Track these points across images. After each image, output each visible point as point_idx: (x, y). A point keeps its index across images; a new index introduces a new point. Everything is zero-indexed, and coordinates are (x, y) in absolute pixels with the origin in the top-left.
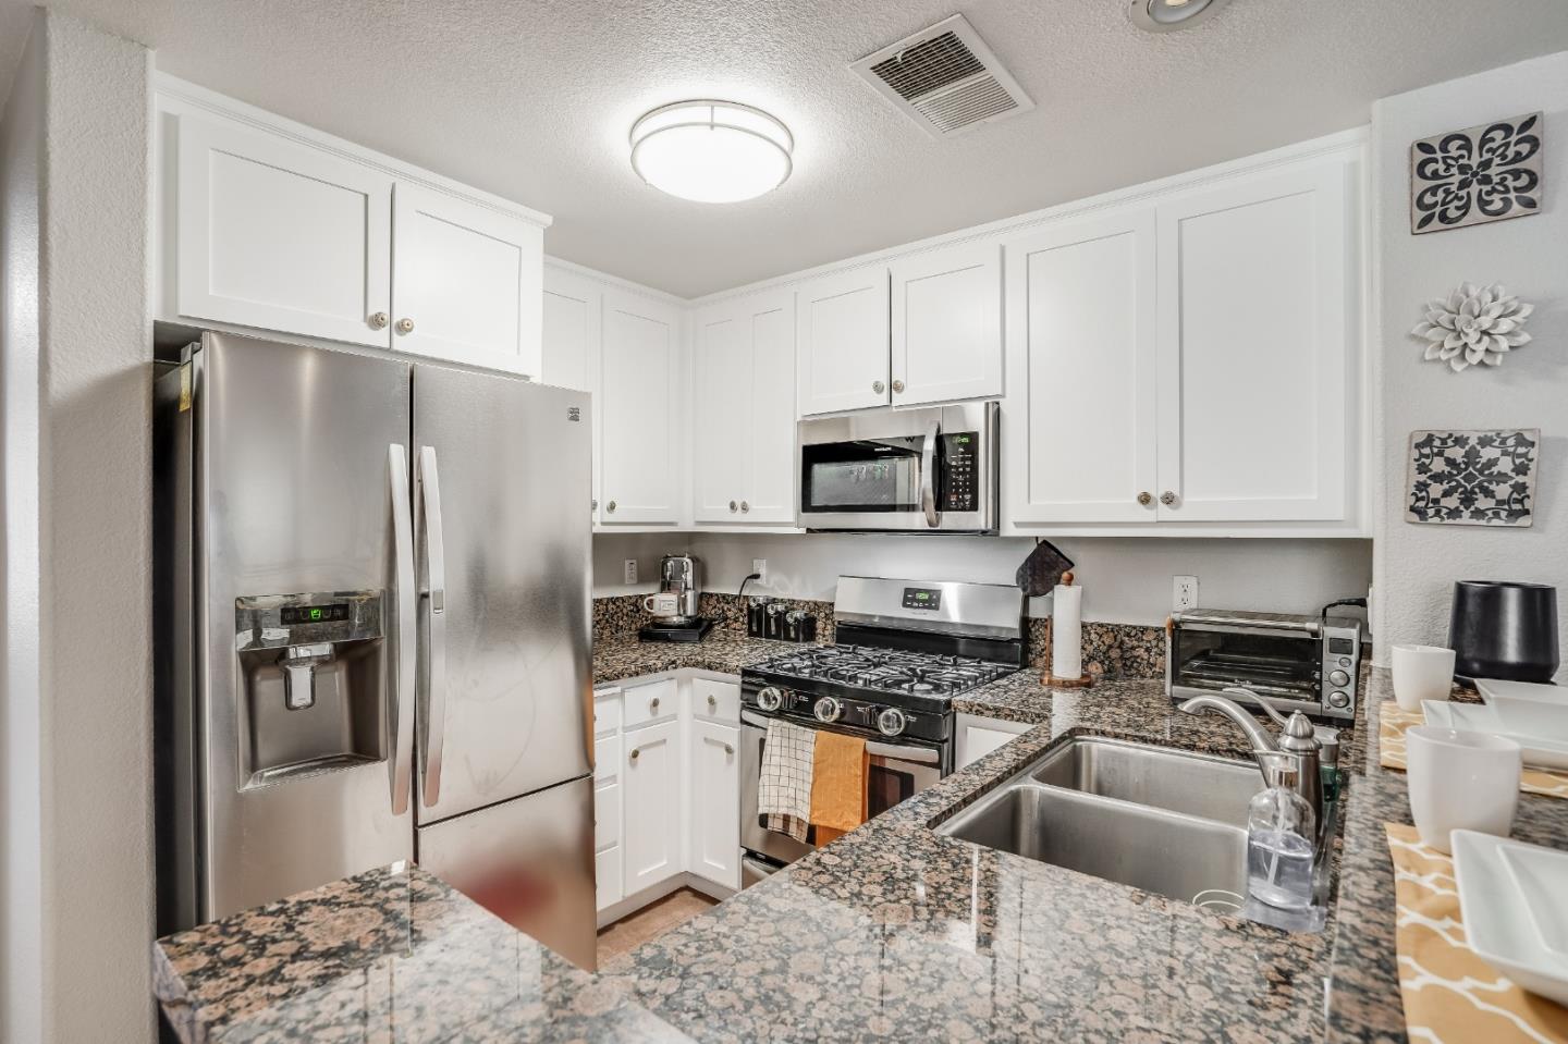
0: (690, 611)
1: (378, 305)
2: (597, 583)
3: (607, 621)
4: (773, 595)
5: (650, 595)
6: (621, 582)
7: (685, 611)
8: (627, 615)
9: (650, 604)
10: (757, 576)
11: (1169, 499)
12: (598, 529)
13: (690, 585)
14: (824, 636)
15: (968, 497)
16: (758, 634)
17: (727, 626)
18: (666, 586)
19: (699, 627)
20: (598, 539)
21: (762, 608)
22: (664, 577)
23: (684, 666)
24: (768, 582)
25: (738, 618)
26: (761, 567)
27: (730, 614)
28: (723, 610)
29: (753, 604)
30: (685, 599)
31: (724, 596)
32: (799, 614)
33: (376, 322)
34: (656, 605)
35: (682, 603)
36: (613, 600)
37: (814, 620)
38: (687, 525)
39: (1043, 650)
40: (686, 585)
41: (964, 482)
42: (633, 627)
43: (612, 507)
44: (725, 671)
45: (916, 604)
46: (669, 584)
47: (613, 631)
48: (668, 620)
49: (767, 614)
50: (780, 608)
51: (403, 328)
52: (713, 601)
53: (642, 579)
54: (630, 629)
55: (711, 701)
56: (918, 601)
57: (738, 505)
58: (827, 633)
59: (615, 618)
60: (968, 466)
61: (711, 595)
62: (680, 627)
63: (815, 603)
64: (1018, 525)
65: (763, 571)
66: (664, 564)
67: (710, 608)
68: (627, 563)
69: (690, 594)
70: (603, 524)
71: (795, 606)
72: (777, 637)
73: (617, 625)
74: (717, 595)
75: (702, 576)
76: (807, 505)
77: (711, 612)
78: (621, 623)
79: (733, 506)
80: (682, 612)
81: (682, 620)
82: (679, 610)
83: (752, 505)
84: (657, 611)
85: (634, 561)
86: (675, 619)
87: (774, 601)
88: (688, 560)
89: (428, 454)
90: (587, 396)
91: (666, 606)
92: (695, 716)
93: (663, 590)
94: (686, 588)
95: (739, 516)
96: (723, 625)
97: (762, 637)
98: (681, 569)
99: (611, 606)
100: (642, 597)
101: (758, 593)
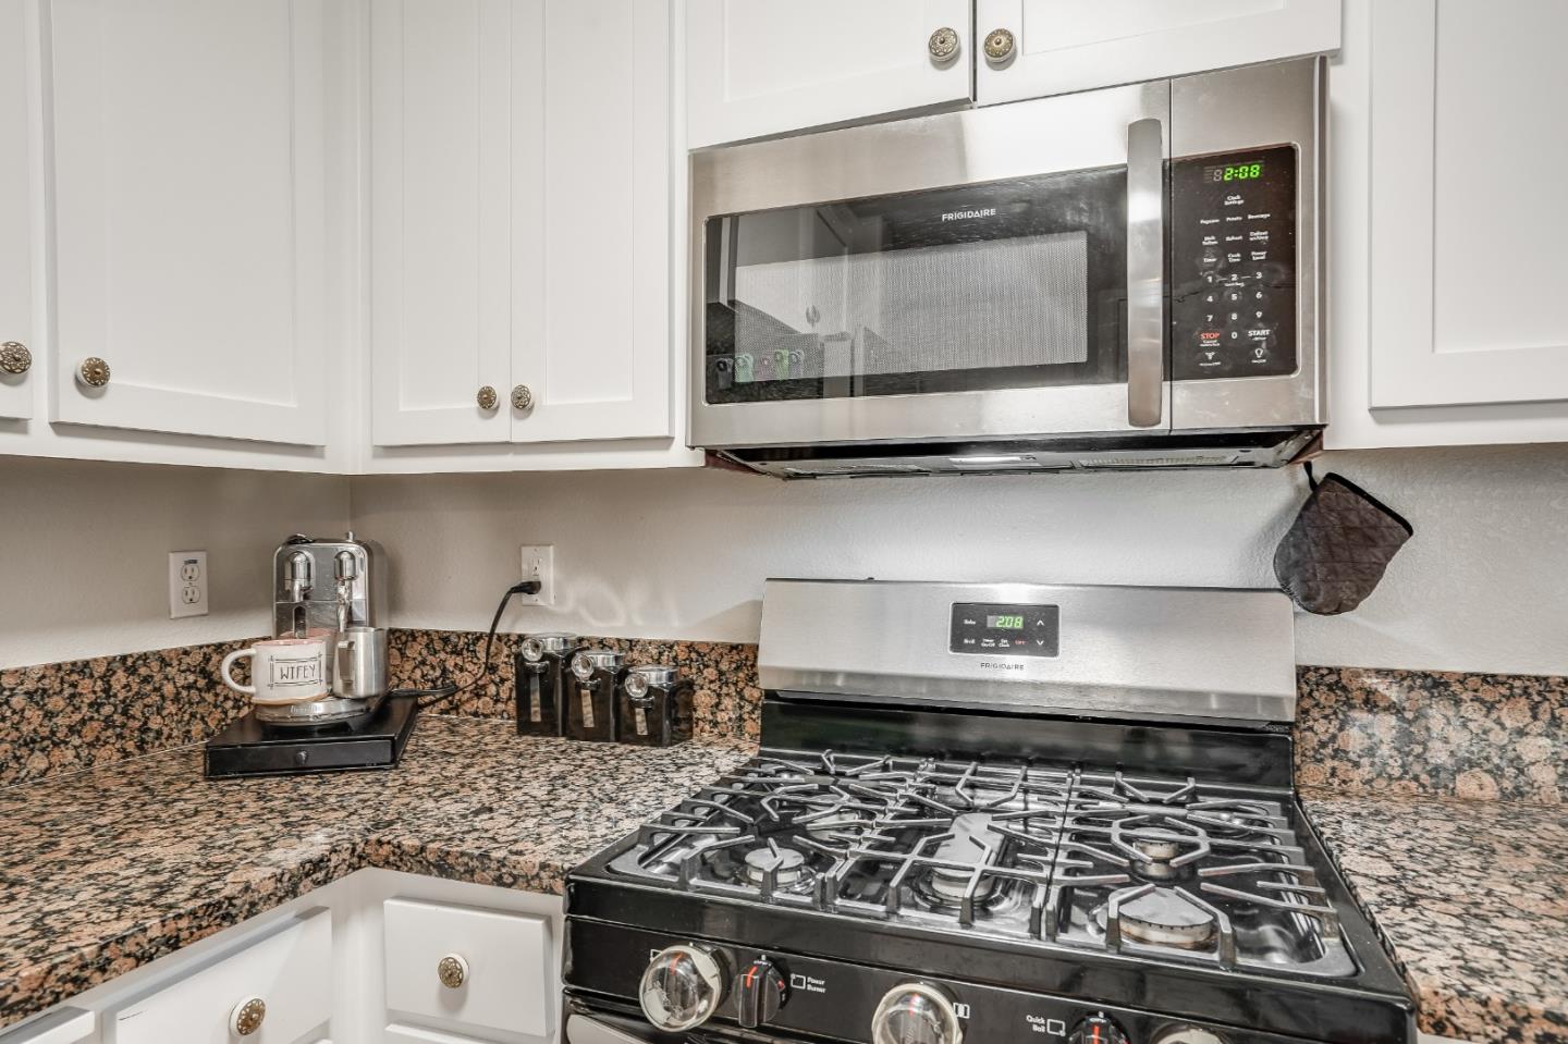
0: (365, 680)
3: (108, 722)
4: (577, 631)
5: (245, 644)
6: (158, 612)
7: (348, 685)
8: (177, 699)
9: (243, 668)
10: (531, 588)
12: (39, 442)
13: (361, 613)
14: (715, 724)
15: (1260, 333)
16: (548, 728)
17: (456, 708)
18: (292, 618)
21: (554, 663)
22: (288, 594)
23: (353, 868)
24: (560, 599)
25: (484, 687)
26: (545, 566)
27: (464, 680)
28: (444, 671)
29: (532, 656)
30: (348, 655)
31: (445, 639)
32: (656, 676)
34: (260, 673)
35: (341, 662)
36: (129, 664)
37: (690, 686)
38: (350, 458)
39: (1323, 745)
40: (350, 613)
41: (1248, 291)
42: (197, 728)
43: (94, 377)
44: (499, 881)
45: (989, 642)
46: (300, 612)
47: (130, 746)
48: (301, 711)
49: (568, 676)
50: (603, 660)
52: (416, 650)
53: (222, 603)
54: (187, 735)
55: (452, 976)
56: (998, 634)
57: (504, 397)
58: (722, 716)
59: (136, 710)
60: (1258, 246)
61: (412, 635)
62: (338, 729)
63: (691, 647)
64: (1381, 414)
65: (548, 574)
66: (286, 561)
67: (408, 666)
68: (178, 561)
69: (363, 642)
70: (60, 428)
71: (635, 655)
72: (597, 735)
73: (144, 729)
74: (427, 633)
75: (388, 588)
77: (410, 679)
78: (155, 723)
79: (487, 400)
80: (339, 686)
81: (342, 708)
82: (330, 682)
83: (542, 396)
84: (266, 689)
85: (201, 557)
86: (319, 709)
87: (581, 644)
88: (353, 548)
91: (292, 673)
92: (395, 1017)
93: (281, 629)
94: (351, 621)
95: (503, 426)
96: (443, 704)
97: (556, 735)
98: (334, 573)
99: (120, 678)
100: (221, 649)
101: (541, 629)
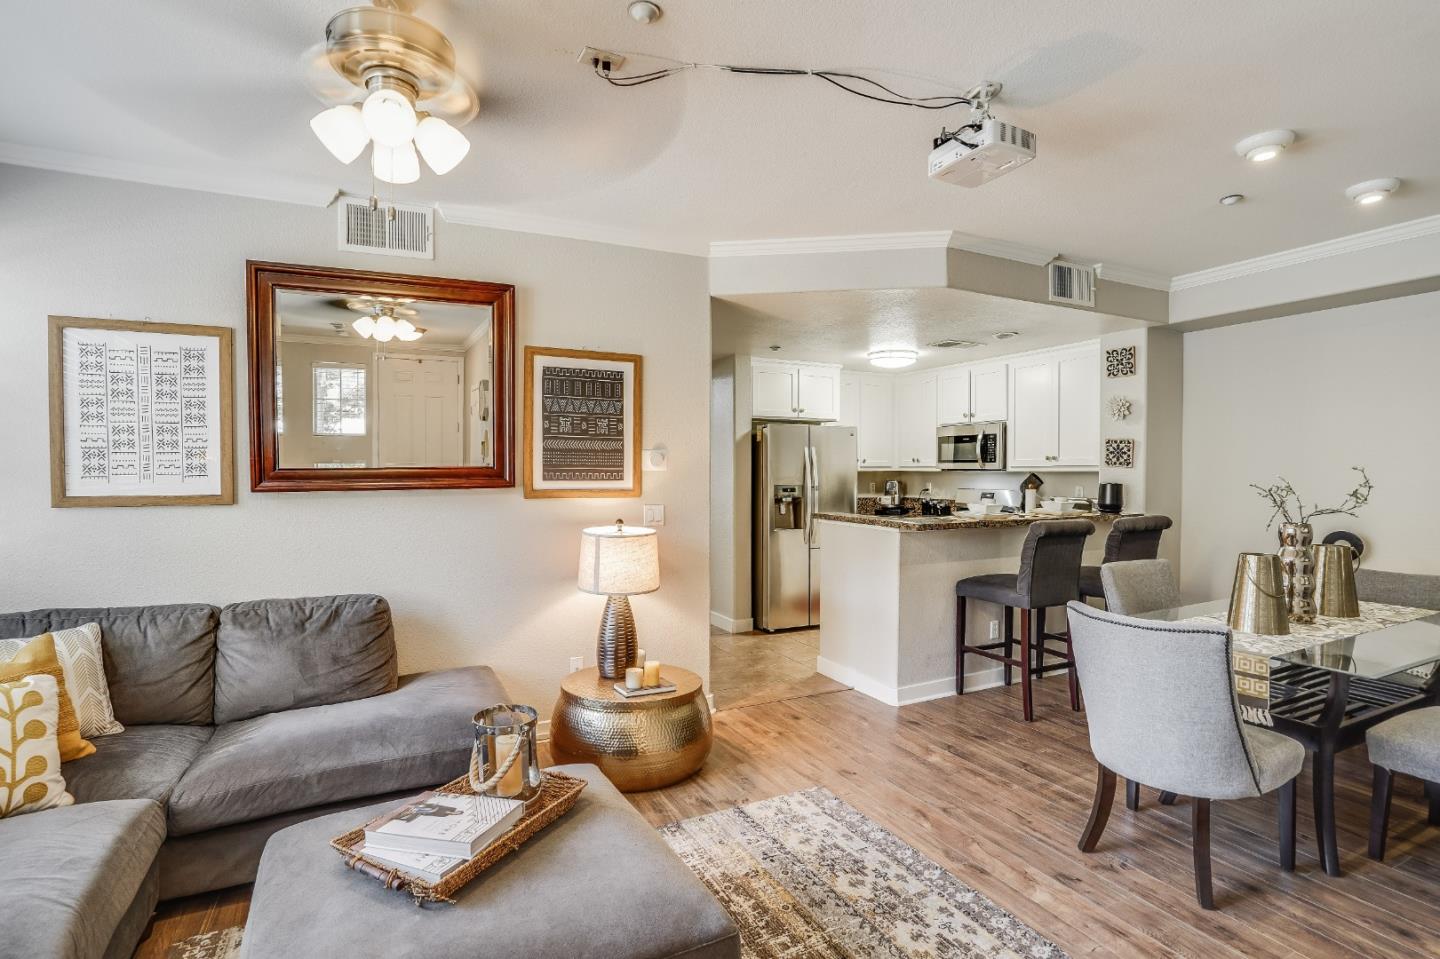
0: (897, 502)
1: (795, 406)
2: (860, 491)
3: (863, 507)
4: (933, 498)
5: (880, 497)
6: (868, 492)
8: (871, 505)
9: (881, 500)
10: (926, 490)
11: (1054, 458)
12: (860, 470)
13: (897, 493)
15: (994, 457)
16: (926, 513)
17: (913, 510)
18: (887, 493)
19: (902, 510)
20: (860, 473)
21: (927, 503)
22: (886, 490)
24: (930, 492)
25: (918, 507)
26: (927, 486)
28: (911, 504)
29: (924, 501)
30: (895, 498)
31: (912, 498)
32: (943, 505)
33: (794, 410)
35: (893, 499)
36: (865, 499)
37: (949, 507)
38: (896, 468)
40: (895, 493)
41: (992, 452)
42: (874, 509)
43: (864, 461)
47: (866, 510)
48: (888, 506)
49: (930, 505)
50: (936, 502)
51: (801, 411)
52: (908, 500)
53: (877, 491)
54: (872, 510)
57: (916, 459)
59: (866, 506)
60: (993, 446)
61: (907, 498)
62: (892, 508)
63: (951, 500)
64: (1014, 468)
65: (929, 488)
66: (886, 484)
67: (906, 502)
68: (871, 484)
69: (897, 496)
70: (861, 467)
71: (940, 502)
74: (909, 497)
75: (902, 490)
76: (940, 460)
77: (906, 504)
78: (869, 508)
79: (913, 460)
80: (893, 504)
81: (894, 506)
82: (892, 502)
83: (921, 460)
84: (884, 503)
85: (874, 483)
86: (891, 506)
87: (933, 500)
88: (896, 482)
89: (813, 449)
90: (855, 428)
91: (886, 501)
93: (885, 495)
95: (916, 464)
96: (911, 509)
98: (893, 487)
99: (864, 501)
100: (877, 498)
101: (926, 498)
